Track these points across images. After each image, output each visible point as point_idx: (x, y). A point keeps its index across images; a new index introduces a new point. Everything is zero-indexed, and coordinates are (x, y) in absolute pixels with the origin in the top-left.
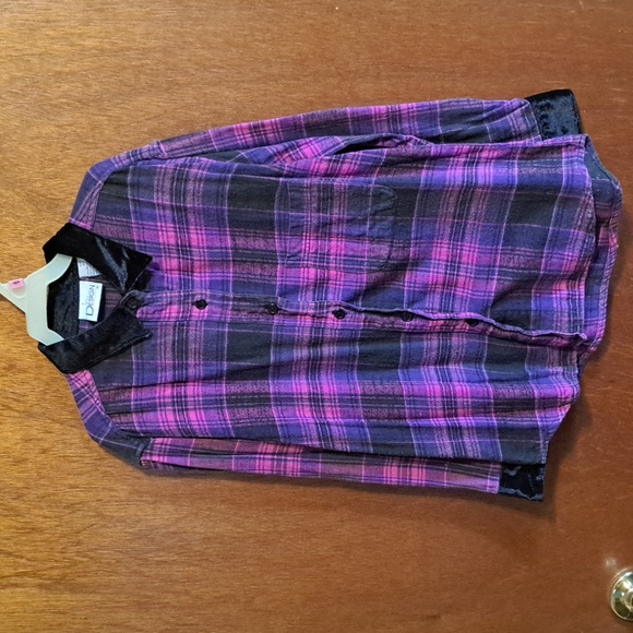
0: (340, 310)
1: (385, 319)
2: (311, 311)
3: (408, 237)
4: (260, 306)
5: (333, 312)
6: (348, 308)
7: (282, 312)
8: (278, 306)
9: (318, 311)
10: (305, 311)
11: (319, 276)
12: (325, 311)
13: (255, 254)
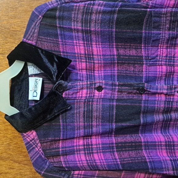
2: (165, 91)
4: (134, 89)
7: (147, 92)
8: (145, 89)
9: (169, 91)
10: (161, 91)
11: (168, 70)
12: (173, 91)
13: (130, 59)
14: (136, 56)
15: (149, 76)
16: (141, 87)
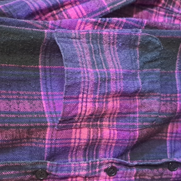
0: (112, 167)
1: (155, 171)
2: (83, 173)
3: (174, 90)
4: (26, 173)
5: (106, 170)
6: (120, 164)
7: (52, 176)
8: (47, 171)
9: (90, 171)
10: (77, 173)
11: (92, 136)
12: (97, 170)
13: (20, 118)
14: (31, 113)
15: (55, 148)
16: (40, 169)
